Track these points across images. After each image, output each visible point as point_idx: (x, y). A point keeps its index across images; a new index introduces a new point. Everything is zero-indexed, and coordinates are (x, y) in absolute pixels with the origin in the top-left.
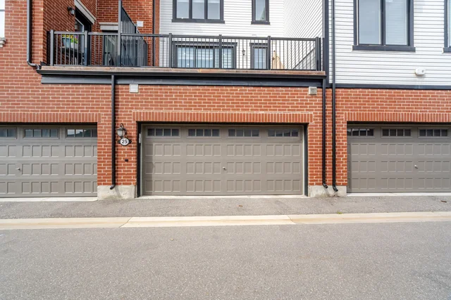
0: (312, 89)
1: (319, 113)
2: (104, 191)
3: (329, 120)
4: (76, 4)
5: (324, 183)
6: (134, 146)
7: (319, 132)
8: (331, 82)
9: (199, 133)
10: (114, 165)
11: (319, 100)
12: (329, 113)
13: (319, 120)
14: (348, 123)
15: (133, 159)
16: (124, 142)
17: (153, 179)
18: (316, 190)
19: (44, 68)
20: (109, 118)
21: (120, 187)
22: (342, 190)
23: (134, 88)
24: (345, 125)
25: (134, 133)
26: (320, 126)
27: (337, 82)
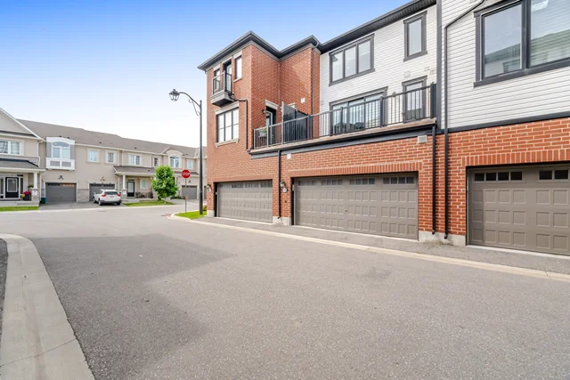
0: (422, 138)
1: (430, 160)
2: (276, 220)
3: (441, 167)
4: (267, 104)
5: (435, 229)
6: (289, 192)
7: (430, 179)
8: (443, 127)
9: (328, 182)
10: (280, 204)
11: (430, 148)
12: (441, 159)
13: (430, 167)
14: (467, 168)
15: (289, 201)
16: (284, 190)
17: (301, 215)
18: (426, 236)
19: (252, 151)
20: (277, 176)
21: (283, 218)
22: (459, 239)
23: (289, 156)
24: (463, 171)
25: (289, 185)
26: (430, 173)
27: (451, 126)
